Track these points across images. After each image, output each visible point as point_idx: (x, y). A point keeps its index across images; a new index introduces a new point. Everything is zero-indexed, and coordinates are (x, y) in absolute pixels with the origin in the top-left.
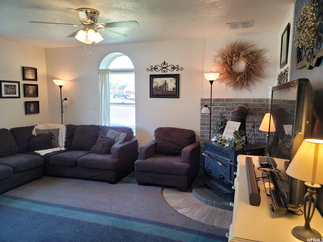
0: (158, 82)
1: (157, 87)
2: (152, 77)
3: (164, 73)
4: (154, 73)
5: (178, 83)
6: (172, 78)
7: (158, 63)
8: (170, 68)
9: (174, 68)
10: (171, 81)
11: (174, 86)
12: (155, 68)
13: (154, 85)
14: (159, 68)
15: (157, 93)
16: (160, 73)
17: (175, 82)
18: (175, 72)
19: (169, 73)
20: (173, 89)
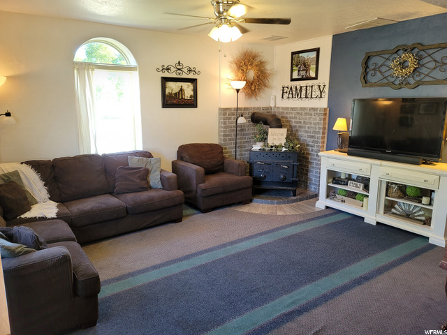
0: (173, 87)
1: (171, 94)
2: (165, 80)
3: (179, 76)
4: (167, 75)
5: (195, 90)
6: (189, 84)
7: (172, 62)
8: (185, 70)
9: (190, 71)
10: (188, 86)
11: (192, 93)
12: (168, 69)
13: (168, 91)
14: (173, 69)
15: (171, 101)
16: (174, 75)
17: (192, 88)
18: (191, 76)
19: (184, 76)
20: (191, 97)
